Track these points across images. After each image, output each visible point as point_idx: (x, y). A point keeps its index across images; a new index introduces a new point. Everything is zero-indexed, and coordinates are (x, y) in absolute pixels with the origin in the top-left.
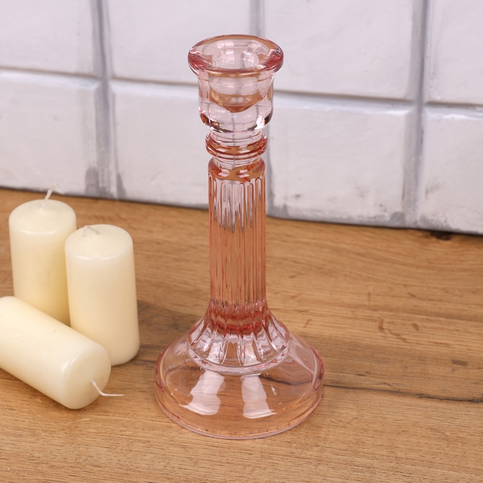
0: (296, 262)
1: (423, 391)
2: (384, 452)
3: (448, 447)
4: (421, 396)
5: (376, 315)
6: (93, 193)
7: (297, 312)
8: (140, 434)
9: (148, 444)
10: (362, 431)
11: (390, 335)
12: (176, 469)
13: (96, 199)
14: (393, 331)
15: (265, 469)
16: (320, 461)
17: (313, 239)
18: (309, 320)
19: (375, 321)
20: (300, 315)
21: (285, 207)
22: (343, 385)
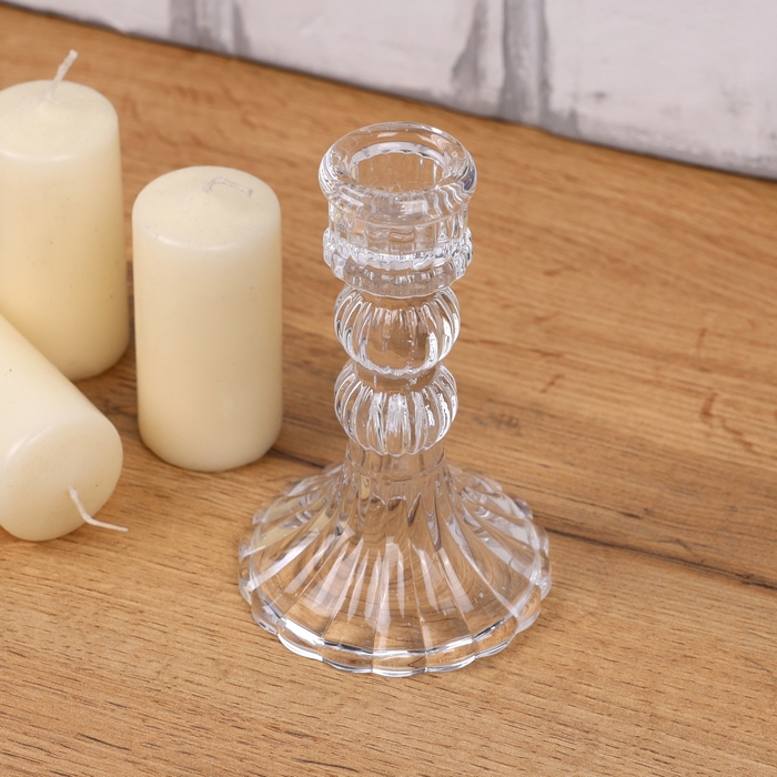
0: (568, 240)
1: (755, 571)
2: (630, 701)
3: (770, 706)
4: (747, 580)
5: (705, 380)
6: (185, 36)
7: (537, 355)
8: (128, 593)
9: (139, 616)
10: (597, 645)
11: (721, 432)
12: (180, 681)
13: (192, 50)
14: (730, 424)
15: (366, 705)
16: (487, 702)
17: (621, 191)
18: (558, 377)
19: (698, 394)
20: (542, 362)
21: (573, 116)
22: (587, 535)
